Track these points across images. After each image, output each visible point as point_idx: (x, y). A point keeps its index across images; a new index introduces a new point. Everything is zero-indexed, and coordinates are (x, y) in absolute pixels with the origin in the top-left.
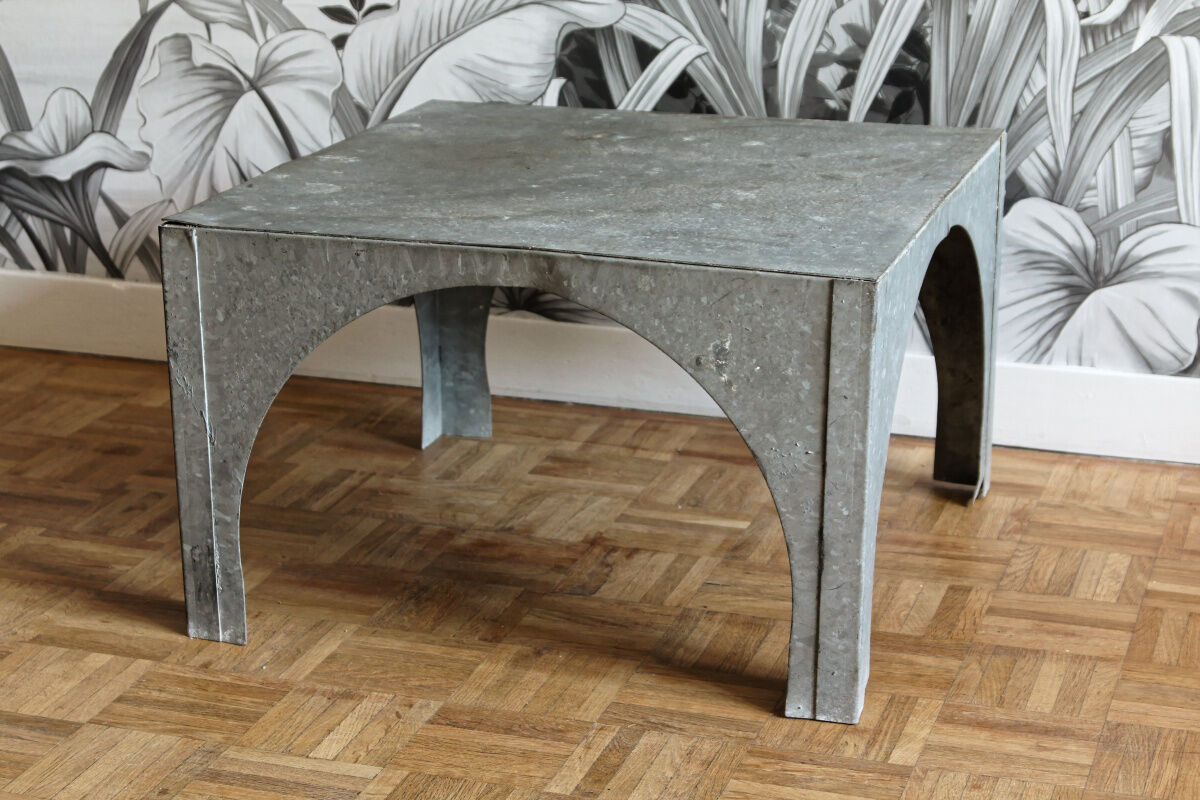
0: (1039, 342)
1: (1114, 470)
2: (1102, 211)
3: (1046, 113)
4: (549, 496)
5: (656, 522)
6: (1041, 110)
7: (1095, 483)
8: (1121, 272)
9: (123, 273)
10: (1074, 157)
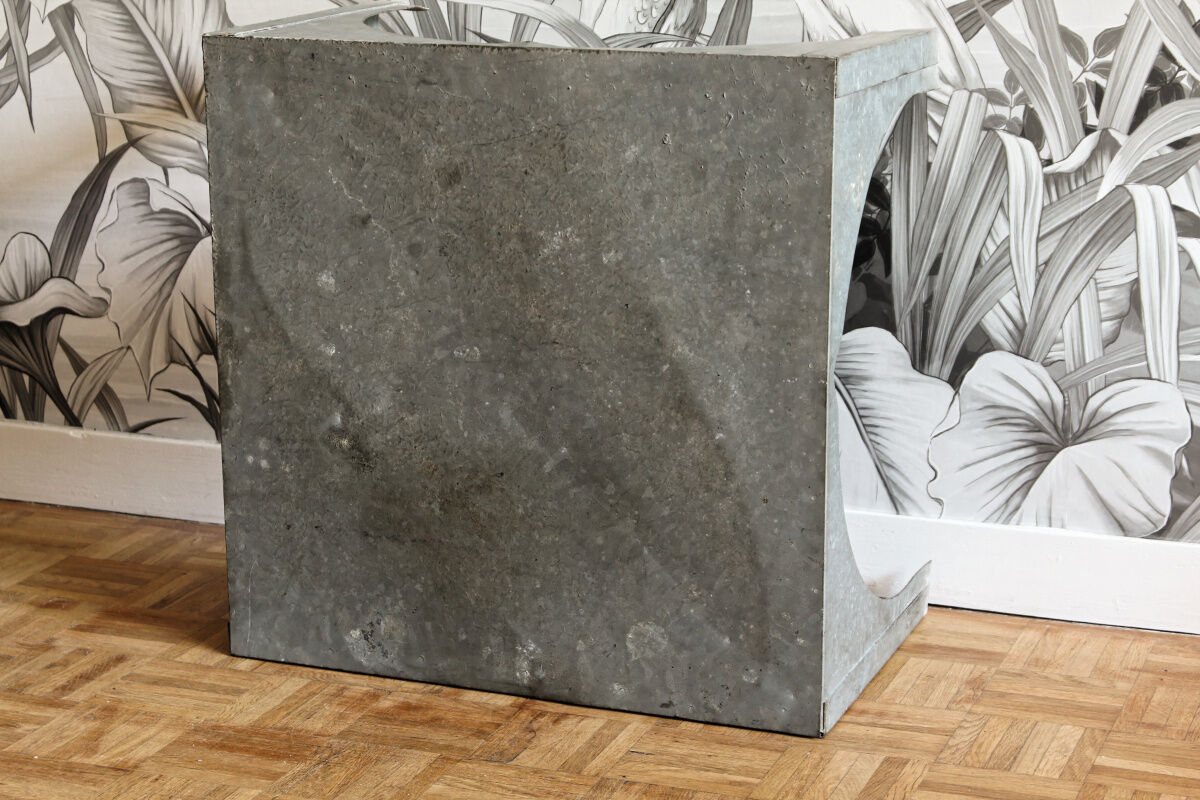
0: (1007, 501)
1: (1083, 636)
2: (1070, 365)
3: (1010, 263)
6: (1005, 260)
7: (1061, 651)
8: (1091, 429)
9: (81, 421)
10: (1038, 310)
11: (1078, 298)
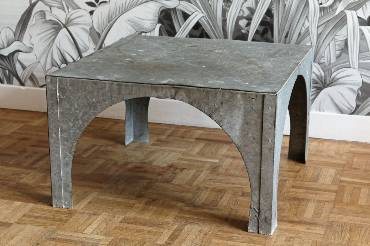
1: (330, 144)
2: (326, 64)
4: (157, 152)
5: (190, 160)
6: (308, 33)
7: (324, 148)
8: (333, 83)
9: (25, 84)
10: (317, 48)
11: (329, 44)
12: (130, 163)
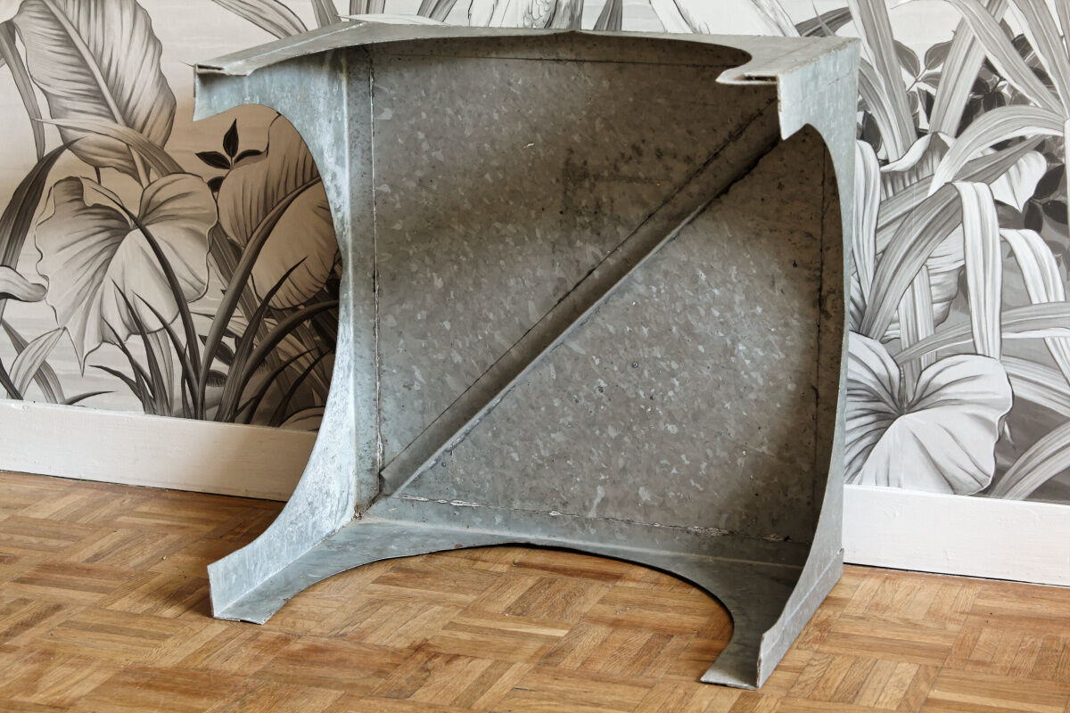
0: (853, 462)
1: (918, 583)
2: (905, 342)
4: (386, 604)
5: (480, 630)
7: (898, 596)
8: (922, 399)
9: (22, 394)
10: (877, 292)
11: (912, 282)
12: (300, 637)
